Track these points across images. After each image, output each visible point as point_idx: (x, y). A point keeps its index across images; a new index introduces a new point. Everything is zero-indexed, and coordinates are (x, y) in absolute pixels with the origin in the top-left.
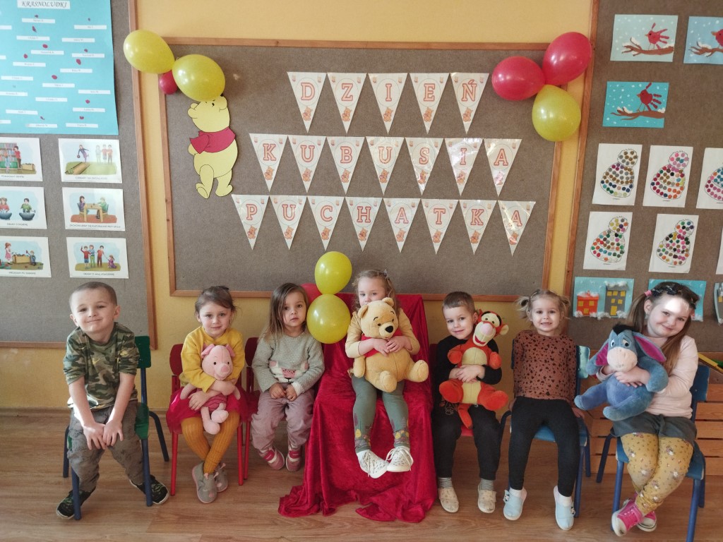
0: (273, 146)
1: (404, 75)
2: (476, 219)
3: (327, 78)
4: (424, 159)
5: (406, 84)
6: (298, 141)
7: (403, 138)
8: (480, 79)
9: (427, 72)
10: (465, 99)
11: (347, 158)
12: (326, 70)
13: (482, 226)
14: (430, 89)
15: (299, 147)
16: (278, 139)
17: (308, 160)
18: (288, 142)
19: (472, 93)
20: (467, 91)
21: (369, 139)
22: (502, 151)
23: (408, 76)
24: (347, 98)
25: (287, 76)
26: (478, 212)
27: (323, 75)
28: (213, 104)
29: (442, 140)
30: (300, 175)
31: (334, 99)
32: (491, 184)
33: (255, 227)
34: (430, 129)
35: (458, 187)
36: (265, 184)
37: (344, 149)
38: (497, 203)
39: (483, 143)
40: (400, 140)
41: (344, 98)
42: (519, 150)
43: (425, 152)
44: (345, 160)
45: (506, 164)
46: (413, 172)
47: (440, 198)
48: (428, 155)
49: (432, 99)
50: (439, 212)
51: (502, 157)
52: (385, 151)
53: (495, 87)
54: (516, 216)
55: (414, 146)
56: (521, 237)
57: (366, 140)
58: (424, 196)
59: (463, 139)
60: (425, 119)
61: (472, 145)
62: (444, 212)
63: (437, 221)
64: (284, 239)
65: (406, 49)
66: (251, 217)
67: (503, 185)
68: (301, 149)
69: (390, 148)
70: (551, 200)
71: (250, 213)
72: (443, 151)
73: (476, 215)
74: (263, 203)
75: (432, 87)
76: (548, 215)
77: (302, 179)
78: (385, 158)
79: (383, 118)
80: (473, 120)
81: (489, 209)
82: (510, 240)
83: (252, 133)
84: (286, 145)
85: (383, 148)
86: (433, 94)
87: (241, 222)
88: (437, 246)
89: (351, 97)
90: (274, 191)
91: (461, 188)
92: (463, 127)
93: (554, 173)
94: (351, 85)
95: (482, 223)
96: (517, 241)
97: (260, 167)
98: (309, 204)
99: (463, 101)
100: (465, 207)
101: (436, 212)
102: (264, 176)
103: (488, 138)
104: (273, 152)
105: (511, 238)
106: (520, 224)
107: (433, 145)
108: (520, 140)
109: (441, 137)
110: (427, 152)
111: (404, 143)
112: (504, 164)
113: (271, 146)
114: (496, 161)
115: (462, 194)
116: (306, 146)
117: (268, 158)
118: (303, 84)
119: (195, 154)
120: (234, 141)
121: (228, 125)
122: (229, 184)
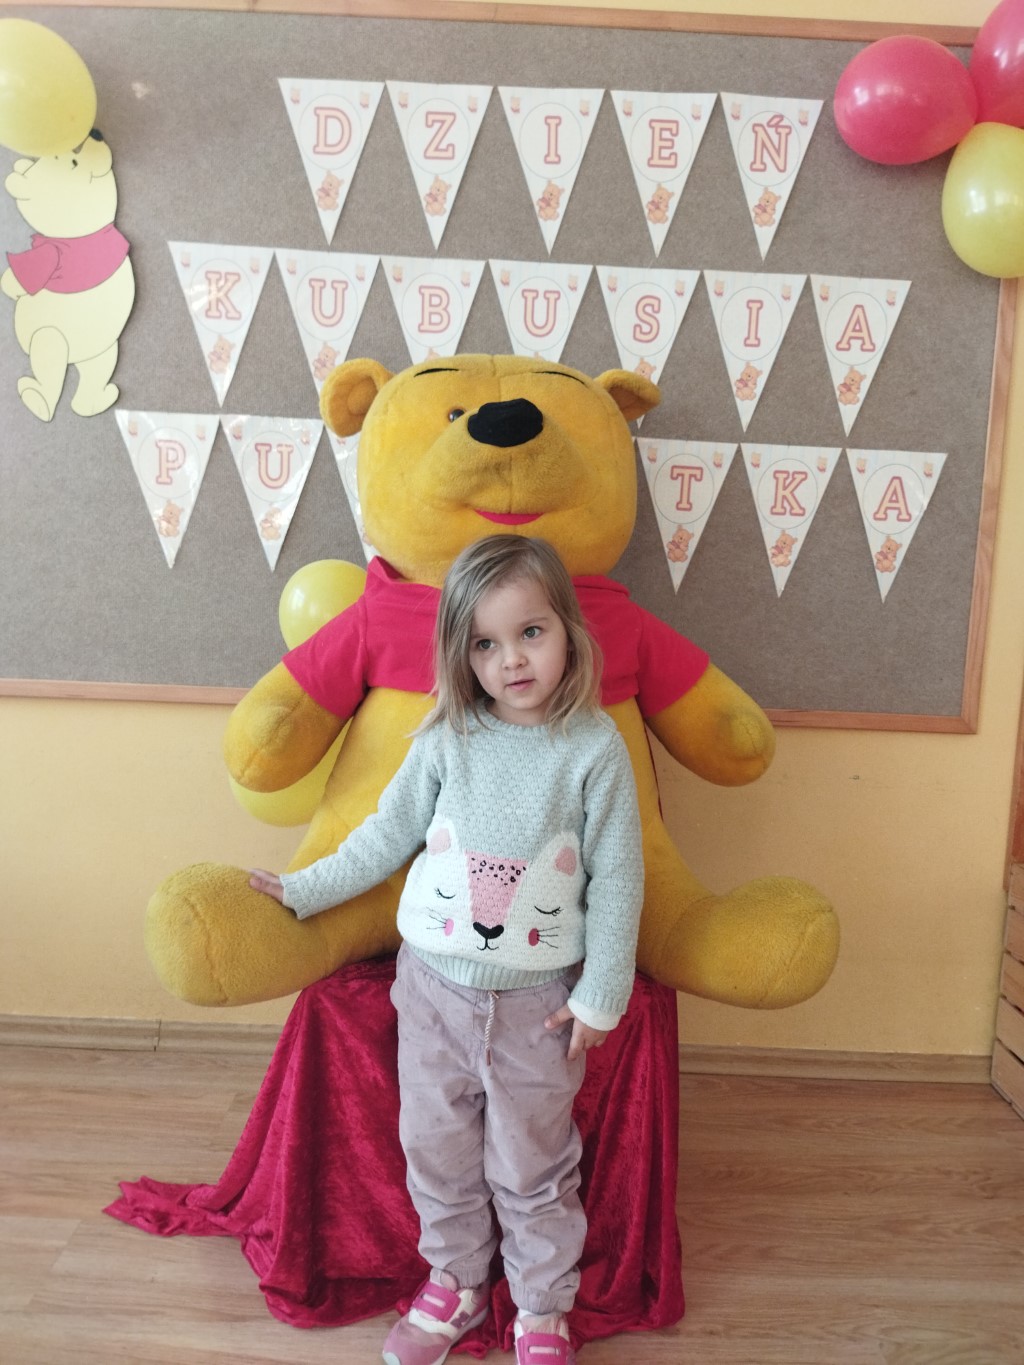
0: (232, 278)
1: (595, 96)
2: (784, 497)
3: (385, 97)
4: (646, 328)
5: (598, 118)
6: (300, 266)
7: (589, 268)
8: (802, 114)
9: (656, 89)
10: (758, 165)
11: (435, 319)
12: (381, 75)
13: (799, 519)
14: (666, 135)
15: (306, 283)
16: (248, 262)
17: (331, 321)
18: (274, 268)
19: (778, 151)
20: (764, 145)
21: (498, 266)
22: (859, 311)
23: (607, 97)
24: (439, 151)
25: (278, 90)
26: (788, 480)
27: (374, 89)
28: (75, 163)
29: (696, 274)
30: (305, 363)
31: (404, 153)
32: (827, 401)
33: (178, 503)
34: (665, 243)
35: (736, 407)
36: (208, 384)
37: (427, 292)
38: (843, 456)
39: (808, 286)
40: (583, 272)
41: (431, 153)
42: (904, 308)
43: (649, 309)
44: (430, 323)
45: (868, 346)
46: (617, 363)
47: (687, 437)
48: (657, 315)
49: (671, 162)
50: (685, 475)
51: (858, 327)
52: (541, 303)
53: (843, 125)
54: (896, 492)
55: (620, 290)
56: (909, 550)
57: (487, 269)
58: (646, 431)
59: (753, 274)
60: (652, 216)
61: (778, 293)
62: (699, 477)
63: (680, 502)
64: (259, 540)
65: (601, 27)
66: (168, 476)
67: (859, 405)
68: (310, 290)
69: (553, 296)
70: (990, 450)
71: (165, 465)
72: (699, 306)
73: (785, 488)
74: (202, 438)
75: (670, 130)
76: (983, 490)
77: (310, 374)
78: (540, 319)
79: (537, 208)
80: (780, 224)
81: (822, 470)
82: (879, 560)
83: (175, 240)
84: (268, 277)
85: (534, 294)
86: (672, 147)
87: (139, 489)
88: (678, 572)
89: (451, 148)
90: (233, 405)
91: (746, 409)
92: (754, 240)
93: (997, 375)
94: (451, 118)
95: (801, 508)
96: (898, 563)
97: (196, 337)
98: (330, 445)
99: (752, 170)
100: (756, 466)
101: (679, 475)
102: (208, 361)
103: (821, 272)
104: (230, 295)
105: (881, 553)
106: (904, 516)
107: (671, 287)
108: (908, 284)
109: (693, 267)
110: (656, 308)
111: (594, 280)
112: (865, 347)
113: (229, 277)
114: (843, 338)
115: (748, 429)
116: (324, 281)
117: (218, 310)
118: (319, 112)
119: (19, 297)
120: (127, 259)
121: (111, 218)
122: (109, 382)
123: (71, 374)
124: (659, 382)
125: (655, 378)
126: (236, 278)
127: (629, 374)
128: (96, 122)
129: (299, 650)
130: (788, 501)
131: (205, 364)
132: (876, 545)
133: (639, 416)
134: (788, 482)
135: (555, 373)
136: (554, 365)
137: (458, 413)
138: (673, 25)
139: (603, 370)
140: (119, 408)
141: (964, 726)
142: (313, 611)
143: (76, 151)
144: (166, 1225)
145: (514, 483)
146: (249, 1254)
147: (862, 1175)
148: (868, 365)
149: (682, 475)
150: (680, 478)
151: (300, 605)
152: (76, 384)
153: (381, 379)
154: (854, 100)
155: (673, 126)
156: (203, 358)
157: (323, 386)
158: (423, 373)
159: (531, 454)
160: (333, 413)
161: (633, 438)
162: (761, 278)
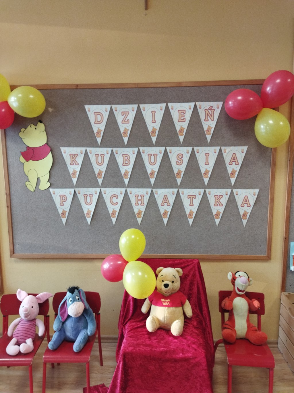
1: (164, 105)
3: (111, 108)
4: (179, 162)
5: (165, 111)
6: (93, 152)
7: (164, 148)
8: (217, 106)
9: (179, 102)
11: (127, 162)
12: (110, 103)
13: (222, 207)
15: (94, 155)
16: (79, 151)
17: (101, 164)
18: (86, 152)
19: (211, 116)
20: (208, 114)
21: (141, 149)
22: (234, 155)
23: (167, 106)
24: (125, 121)
25: (85, 108)
26: (218, 198)
27: (108, 107)
28: (36, 129)
29: (192, 148)
30: (95, 175)
31: (117, 122)
32: (227, 177)
33: (65, 210)
34: (183, 141)
35: (204, 180)
36: (71, 181)
37: (124, 156)
38: (232, 191)
39: (220, 149)
41: (123, 122)
42: (246, 154)
43: (180, 157)
44: (125, 163)
45: (237, 163)
47: (191, 188)
48: (182, 158)
49: (184, 120)
50: (192, 197)
51: (234, 159)
52: (153, 157)
54: (246, 200)
55: (172, 153)
56: (250, 214)
57: (139, 150)
58: (181, 187)
59: (206, 147)
60: (180, 134)
61: (213, 152)
62: (195, 198)
63: (190, 204)
64: (86, 218)
65: (165, 87)
67: (235, 178)
68: (95, 157)
69: (156, 155)
70: (271, 188)
71: (62, 201)
72: (193, 156)
74: (71, 194)
75: (183, 112)
76: (269, 199)
77: (96, 177)
78: (153, 161)
79: (151, 134)
80: (213, 134)
81: (227, 195)
82: (242, 217)
83: (62, 147)
84: (85, 154)
85: (151, 155)
86: (184, 117)
87: (56, 207)
88: (191, 221)
89: (128, 121)
90: (78, 186)
91: (206, 180)
92: (206, 139)
93: (272, 169)
94: (128, 113)
95: (222, 204)
96: (248, 217)
97: (68, 170)
98: (102, 194)
99: (205, 121)
100: (210, 194)
103: (224, 146)
104: (76, 159)
105: (243, 215)
106: (249, 205)
107: (185, 152)
108: (247, 147)
109: (191, 146)
111: (166, 150)
113: (75, 155)
114: (230, 162)
115: (207, 185)
116: (98, 155)
117: (73, 163)
118: (95, 113)
119: (24, 162)
120: (50, 152)
121: (45, 142)
122: (48, 182)
125: (182, 174)
126: (77, 155)
130: (218, 203)
131: (71, 176)
132: (241, 213)
138: (183, 85)
140: (50, 188)
141: (268, 258)
143: (36, 126)
148: (238, 168)
150: (190, 198)
155: (184, 111)
156: (70, 175)
162: (208, 148)
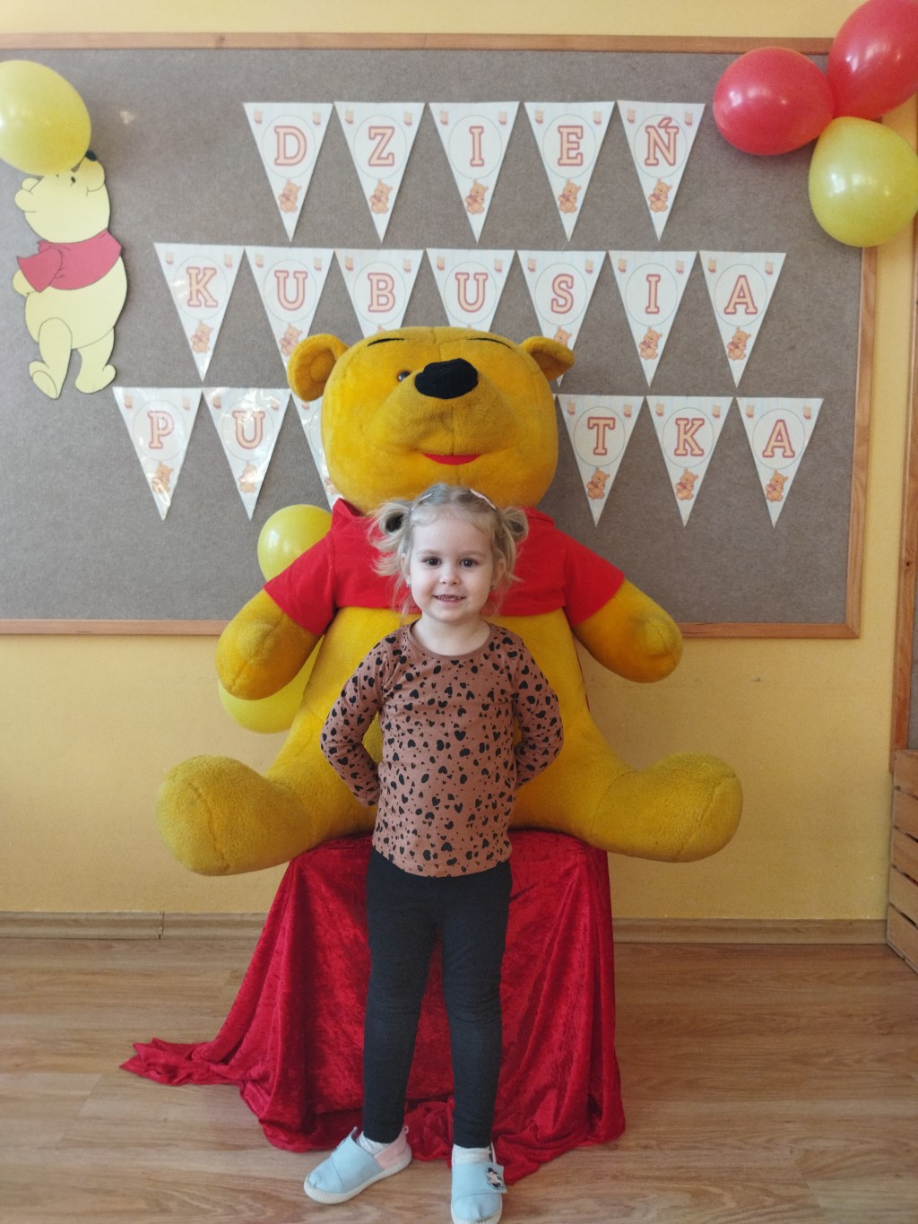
0: (209, 273)
1: (511, 108)
2: (685, 440)
3: (334, 116)
4: (562, 302)
5: (515, 127)
6: (268, 261)
7: (511, 253)
8: (687, 116)
9: (563, 100)
10: (652, 161)
11: (383, 300)
12: (329, 97)
13: (699, 459)
14: (573, 138)
15: (272, 273)
16: (221, 259)
17: (293, 306)
18: (244, 262)
19: (668, 148)
20: (656, 144)
21: (434, 254)
22: (742, 280)
23: (521, 109)
24: (381, 159)
25: (244, 112)
26: (689, 426)
27: (324, 109)
28: (73, 180)
29: (603, 254)
30: (274, 341)
31: (352, 162)
32: (719, 358)
33: (169, 465)
34: (574, 230)
35: (641, 365)
36: (192, 363)
37: (375, 278)
38: (734, 404)
39: (698, 261)
40: (506, 256)
41: (374, 161)
42: (780, 278)
43: (563, 286)
44: (378, 304)
45: (751, 310)
46: (539, 332)
47: (600, 392)
48: (570, 291)
49: (578, 161)
50: (601, 425)
51: (742, 294)
52: (471, 284)
53: (722, 124)
54: (780, 434)
55: (538, 271)
56: (794, 482)
57: (425, 258)
58: (566, 389)
59: (650, 253)
60: (563, 207)
61: (673, 268)
62: (612, 426)
63: (597, 448)
64: (238, 492)
65: (515, 50)
66: (160, 442)
67: (746, 360)
68: (276, 280)
69: (482, 277)
70: (859, 394)
71: (156, 433)
72: (606, 282)
73: (686, 433)
74: (187, 408)
75: (576, 134)
76: (856, 429)
77: (278, 350)
78: (471, 298)
79: (465, 204)
80: (672, 209)
81: (717, 416)
82: (768, 491)
83: (159, 241)
84: (240, 270)
85: (465, 277)
86: (578, 148)
87: (135, 453)
88: (597, 508)
89: (391, 157)
90: (213, 379)
91: (650, 367)
92: (650, 224)
93: (862, 331)
94: (390, 131)
95: (701, 449)
96: (785, 493)
97: (180, 323)
98: (296, 410)
99: (647, 164)
100: (660, 414)
101: (594, 425)
102: (191, 343)
103: (708, 249)
104: (209, 287)
105: (770, 485)
106: (789, 453)
107: (581, 267)
108: (783, 255)
109: (600, 249)
110: (570, 285)
111: (516, 263)
112: (748, 311)
113: (206, 271)
114: (729, 303)
115: (653, 383)
116: (287, 272)
117: (198, 300)
118: (278, 130)
119: (28, 294)
120: (120, 260)
121: (105, 225)
122: (107, 364)
123: (74, 359)
124: (575, 347)
125: (571, 345)
126: (212, 272)
127: (547, 340)
128: (91, 146)
129: (277, 580)
130: (689, 445)
131: (188, 346)
132: (765, 479)
133: (558, 376)
134: (688, 427)
135: (485, 339)
136: (484, 333)
137: (406, 374)
138: (576, 46)
139: (526, 338)
140: (116, 386)
141: (849, 633)
142: (286, 548)
143: (74, 170)
144: (175, 1076)
145: (456, 429)
146: (247, 1098)
147: (774, 1020)
148: (753, 326)
149: (598, 425)
150: (596, 427)
151: (276, 543)
152: (79, 366)
153: (339, 350)
154: (730, 102)
155: (578, 130)
156: (187, 341)
157: (289, 361)
158: (374, 343)
159: (470, 405)
160: (298, 381)
161: (554, 396)
162: (658, 255)
